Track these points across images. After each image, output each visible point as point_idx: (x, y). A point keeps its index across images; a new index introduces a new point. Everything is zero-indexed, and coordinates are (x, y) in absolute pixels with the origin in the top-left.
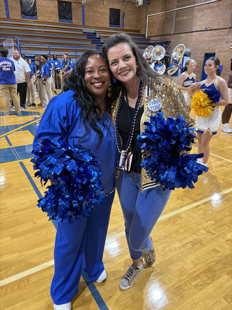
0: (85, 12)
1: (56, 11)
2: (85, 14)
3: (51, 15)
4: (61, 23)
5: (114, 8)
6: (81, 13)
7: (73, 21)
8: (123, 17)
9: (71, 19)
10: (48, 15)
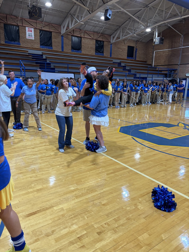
0: (112, 48)
1: (94, 47)
2: (112, 50)
3: (90, 50)
4: (97, 55)
5: (131, 46)
6: (110, 49)
7: (104, 54)
8: (136, 52)
9: (103, 52)
10: (88, 50)
